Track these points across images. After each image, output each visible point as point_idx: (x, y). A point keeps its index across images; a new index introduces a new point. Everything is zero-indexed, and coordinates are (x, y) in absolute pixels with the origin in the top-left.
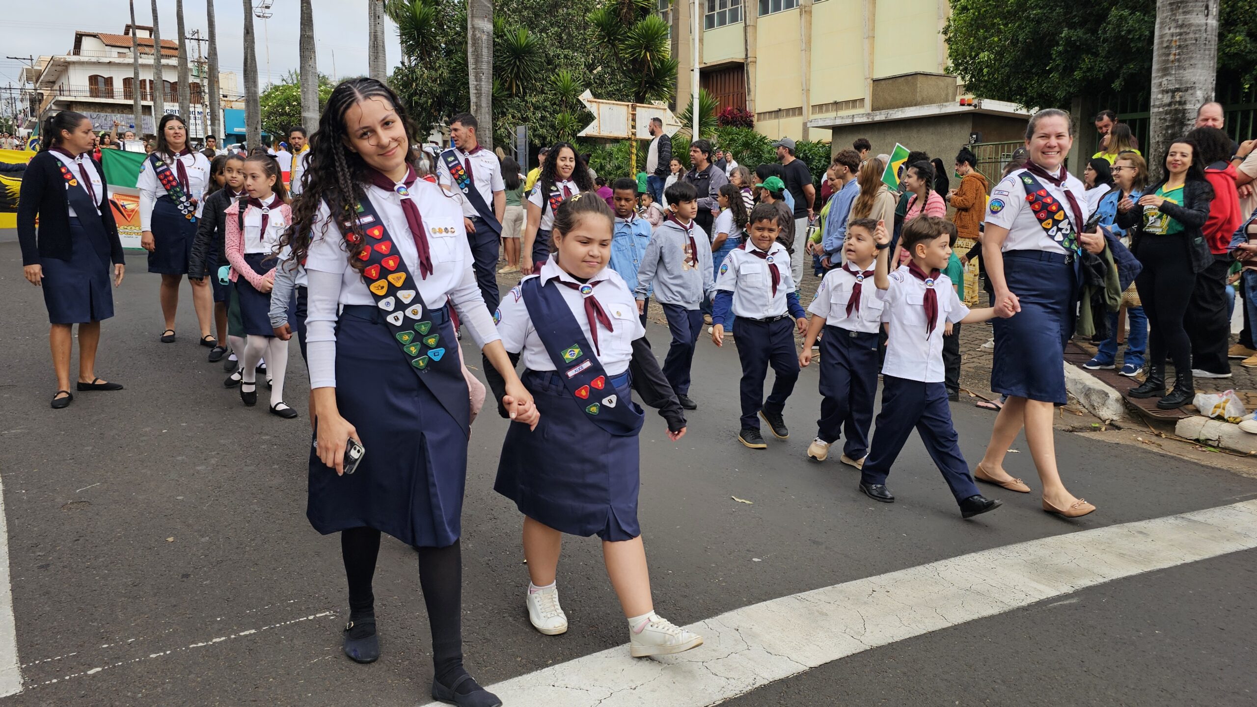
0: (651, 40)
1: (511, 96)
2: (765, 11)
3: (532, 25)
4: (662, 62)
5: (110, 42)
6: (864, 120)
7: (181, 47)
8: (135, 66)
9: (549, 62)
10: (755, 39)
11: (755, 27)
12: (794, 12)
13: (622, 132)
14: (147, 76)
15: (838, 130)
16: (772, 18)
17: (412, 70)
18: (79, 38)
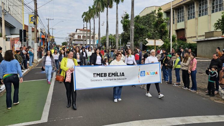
0: (163, 27)
1: (140, 37)
2: (189, 19)
3: (144, 25)
4: (165, 31)
5: (81, 30)
6: (203, 40)
7: (90, 31)
8: (84, 34)
9: (147, 31)
10: (187, 24)
11: (187, 22)
12: (194, 19)
13: (153, 44)
14: (85, 35)
15: (198, 42)
16: (190, 20)
17: (124, 33)
18: (77, 30)
